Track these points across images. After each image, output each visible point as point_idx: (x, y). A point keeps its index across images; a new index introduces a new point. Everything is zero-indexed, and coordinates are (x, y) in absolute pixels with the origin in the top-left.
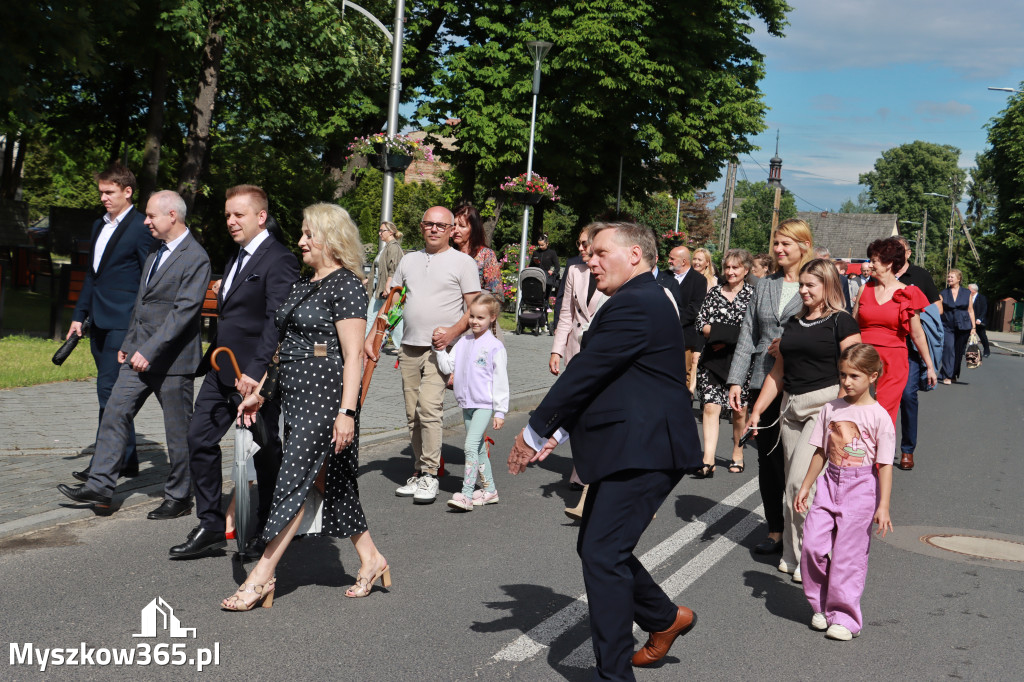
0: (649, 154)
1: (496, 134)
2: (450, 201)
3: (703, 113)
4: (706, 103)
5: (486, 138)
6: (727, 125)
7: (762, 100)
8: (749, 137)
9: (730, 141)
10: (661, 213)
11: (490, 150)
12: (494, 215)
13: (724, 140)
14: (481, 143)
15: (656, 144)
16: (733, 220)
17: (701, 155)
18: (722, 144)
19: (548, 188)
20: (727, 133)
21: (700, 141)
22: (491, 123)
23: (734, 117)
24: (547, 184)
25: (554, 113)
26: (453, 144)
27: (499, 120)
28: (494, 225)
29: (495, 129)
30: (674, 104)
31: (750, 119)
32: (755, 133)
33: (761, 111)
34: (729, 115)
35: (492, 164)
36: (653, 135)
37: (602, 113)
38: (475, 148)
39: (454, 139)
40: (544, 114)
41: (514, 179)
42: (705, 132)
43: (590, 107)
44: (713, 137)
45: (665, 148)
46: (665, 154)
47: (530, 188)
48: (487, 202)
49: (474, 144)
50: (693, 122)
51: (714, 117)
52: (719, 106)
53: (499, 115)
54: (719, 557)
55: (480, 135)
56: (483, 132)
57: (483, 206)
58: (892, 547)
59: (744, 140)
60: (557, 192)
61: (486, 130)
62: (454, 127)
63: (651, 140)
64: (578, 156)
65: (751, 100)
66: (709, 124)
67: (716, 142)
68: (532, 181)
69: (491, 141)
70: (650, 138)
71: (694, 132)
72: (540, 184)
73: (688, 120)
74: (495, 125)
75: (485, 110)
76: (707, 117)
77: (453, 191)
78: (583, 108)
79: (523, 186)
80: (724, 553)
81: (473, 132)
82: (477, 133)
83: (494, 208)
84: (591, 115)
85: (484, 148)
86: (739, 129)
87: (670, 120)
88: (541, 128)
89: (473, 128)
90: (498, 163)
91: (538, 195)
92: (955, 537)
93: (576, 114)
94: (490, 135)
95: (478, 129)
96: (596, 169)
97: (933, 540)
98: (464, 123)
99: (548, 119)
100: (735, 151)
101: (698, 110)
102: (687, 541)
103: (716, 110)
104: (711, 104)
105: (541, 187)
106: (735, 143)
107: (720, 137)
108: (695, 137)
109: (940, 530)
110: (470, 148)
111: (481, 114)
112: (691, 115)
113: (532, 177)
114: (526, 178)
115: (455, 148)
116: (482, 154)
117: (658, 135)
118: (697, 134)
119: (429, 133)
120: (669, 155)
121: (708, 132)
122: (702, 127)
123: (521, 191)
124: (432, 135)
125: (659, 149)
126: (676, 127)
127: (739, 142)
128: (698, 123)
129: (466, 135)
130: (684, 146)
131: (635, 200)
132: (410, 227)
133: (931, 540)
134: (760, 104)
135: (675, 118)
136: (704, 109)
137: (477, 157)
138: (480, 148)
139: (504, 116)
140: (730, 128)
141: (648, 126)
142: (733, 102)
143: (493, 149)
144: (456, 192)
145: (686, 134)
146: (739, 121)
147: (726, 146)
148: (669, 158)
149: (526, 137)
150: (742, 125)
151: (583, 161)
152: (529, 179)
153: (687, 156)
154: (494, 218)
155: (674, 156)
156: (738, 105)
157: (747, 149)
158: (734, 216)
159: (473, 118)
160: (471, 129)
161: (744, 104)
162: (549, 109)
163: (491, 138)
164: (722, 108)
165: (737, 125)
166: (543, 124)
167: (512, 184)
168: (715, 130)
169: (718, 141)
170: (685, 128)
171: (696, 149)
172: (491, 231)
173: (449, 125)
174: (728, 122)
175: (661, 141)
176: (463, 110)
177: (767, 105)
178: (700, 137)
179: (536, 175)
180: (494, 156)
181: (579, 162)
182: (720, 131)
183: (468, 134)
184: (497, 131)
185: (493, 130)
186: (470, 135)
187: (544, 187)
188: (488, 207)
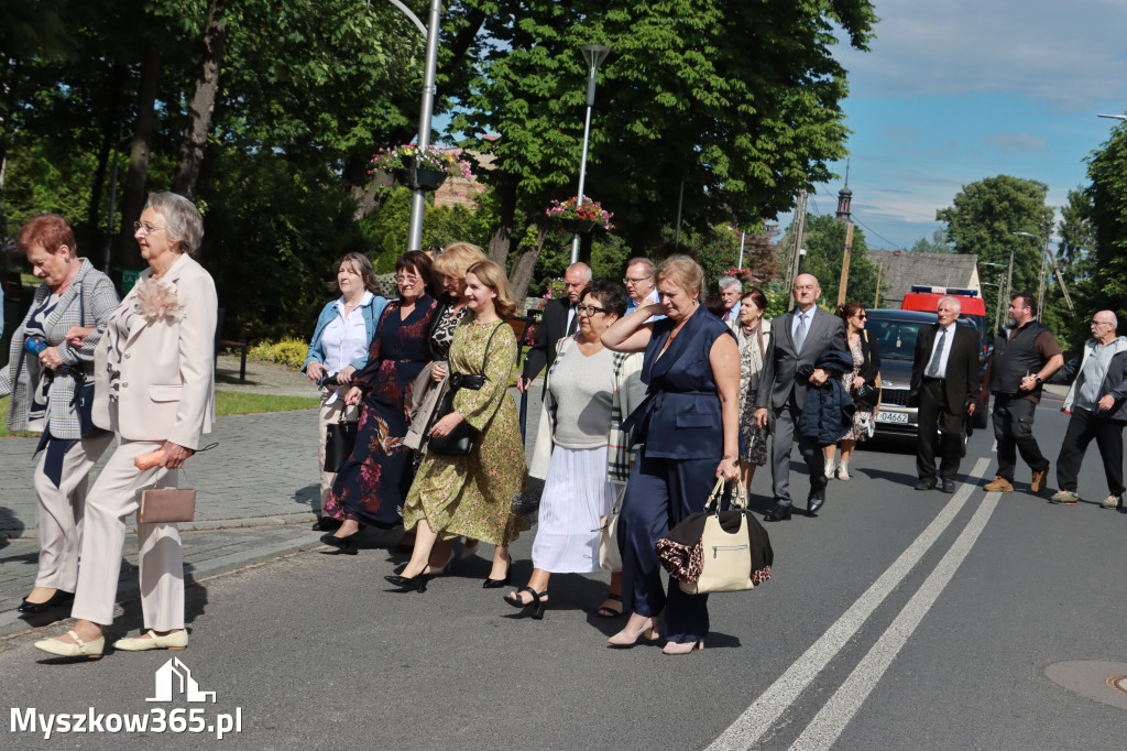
0: (713, 179)
1: (541, 151)
2: (487, 226)
3: (776, 135)
4: (780, 124)
5: (529, 155)
6: (803, 150)
7: (843, 122)
8: (829, 164)
9: (806, 168)
10: (721, 246)
11: (532, 166)
12: (536, 244)
13: (799, 167)
14: (523, 160)
15: (722, 168)
16: (801, 256)
17: (772, 183)
18: (797, 171)
19: (600, 214)
20: (803, 160)
21: (772, 167)
22: (535, 139)
23: (811, 141)
24: (600, 210)
25: (608, 129)
26: (491, 163)
27: (545, 135)
28: (535, 255)
29: (541, 146)
30: (744, 124)
31: (832, 146)
32: (835, 160)
33: (843, 135)
34: (806, 138)
35: (536, 185)
36: (718, 158)
37: (661, 132)
38: (517, 167)
39: (492, 157)
40: (596, 131)
41: (562, 204)
42: (778, 157)
43: (647, 125)
44: (788, 162)
45: (732, 174)
46: (730, 180)
47: (581, 214)
48: (530, 229)
49: (516, 162)
50: (765, 146)
51: (788, 141)
52: (795, 128)
53: (546, 130)
54: (853, 710)
55: (523, 151)
56: (526, 149)
57: (524, 233)
58: (1073, 693)
59: (822, 166)
60: (611, 221)
61: (530, 146)
62: (493, 142)
63: (716, 163)
64: (633, 180)
65: (832, 122)
66: (782, 148)
67: (791, 168)
68: (583, 206)
69: (536, 159)
70: (715, 161)
71: (765, 156)
72: (593, 210)
73: (759, 143)
74: (540, 141)
75: (529, 124)
76: (780, 139)
77: (491, 216)
78: (638, 128)
79: (572, 211)
80: (859, 703)
81: (515, 148)
82: (520, 149)
83: (536, 236)
84: (645, 137)
85: (526, 168)
86: (817, 154)
87: (738, 143)
88: (591, 147)
89: (515, 143)
90: (543, 184)
91: (590, 222)
93: (631, 133)
94: (534, 152)
95: (522, 144)
96: (653, 196)
98: (505, 139)
99: (601, 138)
100: (812, 179)
101: (770, 131)
103: (791, 133)
104: (786, 126)
106: (812, 170)
107: (795, 162)
108: (767, 162)
110: (511, 166)
111: (524, 128)
112: (763, 137)
113: (584, 201)
114: (576, 203)
115: (493, 167)
116: (525, 175)
117: (725, 158)
118: (769, 159)
119: (464, 148)
120: (735, 182)
121: (782, 156)
122: (776, 152)
123: (570, 217)
124: (468, 151)
125: (725, 174)
126: (745, 151)
127: (817, 169)
128: (771, 146)
129: (507, 151)
130: (753, 172)
131: (696, 231)
133: (1121, 683)
134: (842, 128)
135: (743, 141)
136: (777, 130)
137: (519, 177)
138: (522, 168)
139: (551, 131)
140: (807, 153)
141: (714, 147)
142: (812, 124)
143: (537, 168)
144: (494, 217)
145: (759, 159)
146: (817, 146)
147: (801, 173)
148: (736, 185)
149: (574, 155)
150: (820, 150)
151: (638, 186)
152: (580, 203)
153: (755, 183)
154: (537, 248)
155: (741, 185)
156: (817, 127)
157: (826, 177)
158: (803, 252)
159: (516, 132)
160: (513, 145)
161: (825, 124)
162: (602, 125)
163: (535, 155)
164: (798, 131)
165: (815, 149)
166: (594, 142)
167: (559, 209)
168: (790, 155)
169: (793, 167)
170: (755, 152)
171: (767, 176)
172: (533, 262)
173: (488, 141)
174: (805, 146)
175: (728, 165)
176: (504, 123)
177: (851, 129)
178: (772, 162)
179: (588, 199)
180: (538, 177)
181: (634, 186)
182: (795, 156)
183: (510, 150)
184: (542, 148)
185: (537, 147)
186: (512, 152)
187: (597, 213)
188: (530, 234)
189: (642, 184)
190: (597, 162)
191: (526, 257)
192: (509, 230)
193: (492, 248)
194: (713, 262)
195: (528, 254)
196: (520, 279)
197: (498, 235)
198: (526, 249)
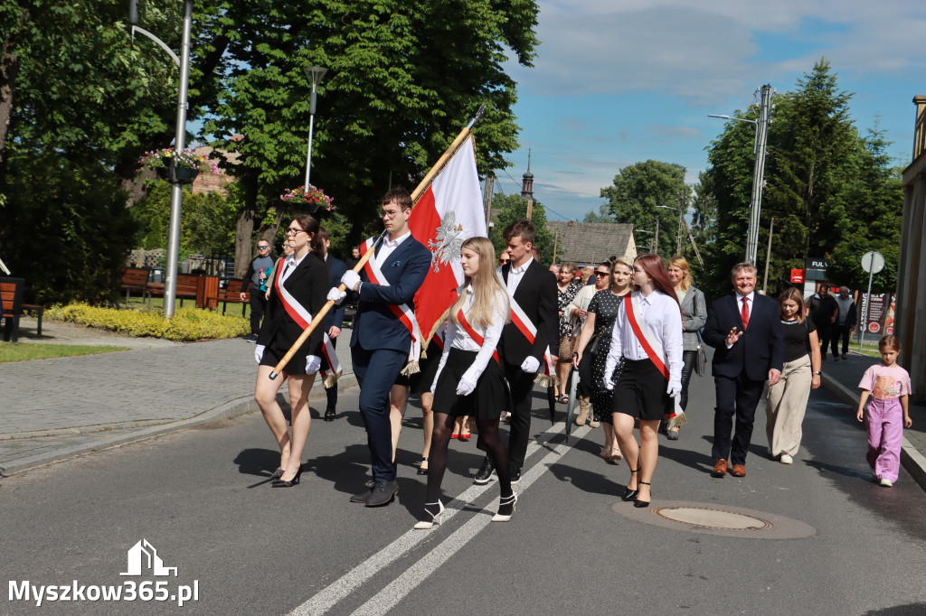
0: (415, 169)
1: (276, 150)
2: (235, 209)
5: (267, 154)
6: (484, 144)
7: (514, 122)
8: (504, 155)
9: (487, 158)
11: (271, 164)
12: (275, 223)
13: (482, 157)
14: (262, 158)
15: (421, 160)
16: (490, 228)
18: (481, 161)
19: (324, 199)
20: (485, 152)
22: (271, 140)
23: (490, 137)
24: (323, 195)
25: (330, 131)
26: (237, 159)
27: (279, 137)
28: (275, 232)
29: (276, 145)
30: (437, 125)
31: (505, 139)
32: (509, 151)
33: (514, 132)
34: (486, 135)
35: (273, 177)
36: (418, 151)
37: (372, 131)
38: (257, 163)
39: (237, 154)
40: (320, 132)
41: (293, 191)
43: (361, 126)
45: (430, 164)
47: (308, 198)
48: (269, 211)
49: (256, 159)
52: (477, 127)
53: (280, 133)
54: (476, 531)
55: (262, 151)
56: (264, 148)
57: (265, 215)
58: (627, 519)
59: (500, 157)
60: (332, 203)
61: (267, 146)
62: (238, 143)
63: (417, 156)
64: (352, 170)
65: (506, 121)
68: (309, 193)
69: (272, 157)
70: (416, 154)
72: (317, 195)
74: (275, 142)
75: (267, 128)
77: (238, 201)
78: (355, 127)
79: (301, 197)
80: (481, 528)
81: (255, 148)
82: (259, 148)
83: (275, 217)
84: (362, 134)
85: (265, 163)
86: (495, 147)
87: (434, 138)
88: (317, 145)
89: (255, 144)
90: (279, 176)
91: (315, 205)
92: (681, 510)
93: (349, 132)
94: (271, 151)
95: (260, 145)
96: (367, 182)
97: (663, 512)
98: (247, 140)
99: (324, 137)
100: (492, 167)
102: (449, 517)
105: (318, 198)
106: (492, 160)
109: (669, 503)
110: (252, 162)
111: (262, 131)
112: (453, 134)
113: (310, 189)
114: (304, 190)
115: (238, 162)
116: (263, 169)
117: (424, 151)
119: (214, 148)
123: (299, 201)
124: (218, 150)
125: (424, 164)
126: (440, 145)
127: (495, 159)
129: (248, 151)
132: (197, 234)
133: (661, 512)
134: (513, 125)
135: (438, 137)
137: (259, 171)
138: (261, 162)
139: (284, 134)
140: (487, 146)
141: (415, 143)
142: (490, 123)
143: (273, 163)
144: (240, 202)
146: (494, 140)
147: (484, 162)
149: (304, 152)
150: (498, 144)
151: (355, 175)
152: (307, 190)
154: (275, 226)
156: (493, 126)
157: (503, 165)
158: (492, 224)
159: (256, 135)
160: (253, 145)
161: (500, 124)
162: (325, 128)
163: (271, 153)
164: (480, 129)
165: (493, 143)
166: (319, 142)
167: (291, 195)
172: (273, 237)
173: (233, 141)
174: (486, 141)
175: (426, 157)
176: (246, 128)
177: (520, 126)
179: (313, 187)
180: (275, 170)
181: (352, 175)
182: (479, 149)
183: (251, 149)
184: (277, 148)
185: (273, 146)
186: (252, 150)
187: (321, 198)
188: (270, 216)
189: (360, 174)
190: (322, 156)
191: (267, 234)
192: (252, 212)
193: (239, 225)
195: (268, 231)
197: (243, 216)
198: (267, 227)
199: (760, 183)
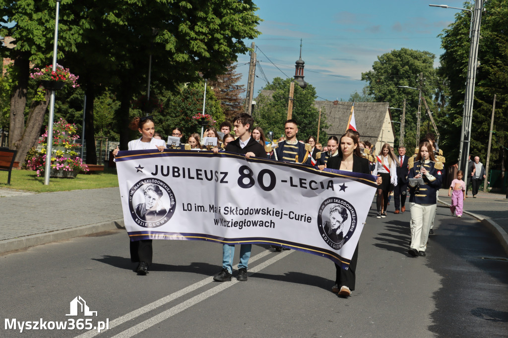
0: (170, 53)
1: (44, 36)
2: (9, 88)
3: (208, 23)
4: (210, 15)
5: (35, 38)
6: (227, 32)
7: (256, 13)
9: (230, 44)
10: (197, 100)
11: (39, 48)
12: (45, 100)
13: (225, 44)
14: (31, 42)
15: (170, 47)
16: (253, 106)
17: (207, 55)
18: (224, 47)
19: (70, 77)
20: (228, 40)
21: (206, 44)
22: (40, 27)
23: (232, 26)
24: (69, 74)
25: (91, 20)
26: (11, 43)
27: (46, 24)
28: (45, 108)
29: (43, 32)
30: (185, 15)
31: (245, 28)
32: (251, 37)
33: (254, 22)
34: (229, 24)
35: (41, 59)
36: (169, 38)
38: (27, 47)
39: (11, 39)
40: (83, 20)
41: (42, 70)
42: (210, 37)
43: (117, 16)
44: (217, 41)
46: (178, 54)
47: (55, 77)
48: (39, 89)
49: (26, 43)
50: (201, 30)
51: (217, 26)
52: (221, 18)
53: (47, 21)
55: (30, 36)
56: (32, 34)
57: (36, 93)
59: (241, 43)
61: (35, 32)
63: (167, 43)
66: (212, 32)
67: (219, 44)
68: (57, 71)
69: (40, 41)
70: (167, 41)
71: (202, 37)
72: (63, 74)
73: (196, 28)
74: (43, 28)
75: (35, 17)
76: (211, 26)
78: (111, 16)
79: (48, 75)
81: (25, 34)
82: (28, 34)
83: (44, 94)
84: (118, 22)
85: (34, 47)
86: (237, 34)
89: (25, 30)
91: (62, 83)
94: (39, 36)
95: (29, 31)
98: (17, 27)
100: (235, 51)
101: (204, 20)
103: (218, 21)
104: (214, 16)
105: (64, 76)
106: (235, 46)
107: (222, 41)
108: (202, 41)
110: (23, 46)
111: (31, 19)
112: (199, 24)
113: (57, 68)
114: (51, 69)
116: (32, 53)
117: (173, 39)
118: (204, 39)
120: (181, 55)
121: (213, 37)
122: (208, 33)
123: (47, 79)
125: (173, 50)
126: (187, 34)
127: (237, 45)
128: (205, 30)
129: (19, 36)
130: (193, 47)
134: (254, 16)
135: (184, 27)
136: (209, 20)
137: (29, 53)
138: (31, 48)
139: (51, 22)
140: (230, 34)
141: (165, 32)
142: (232, 14)
143: (42, 48)
144: (14, 81)
145: (196, 39)
146: (236, 29)
147: (226, 48)
148: (182, 57)
149: (67, 38)
150: (239, 32)
152: (54, 69)
154: (45, 102)
155: (186, 57)
156: (236, 16)
157: (244, 50)
158: (254, 102)
159: (25, 22)
162: (87, 16)
163: (41, 39)
165: (235, 31)
167: (39, 74)
168: (218, 36)
169: (221, 44)
170: (193, 34)
171: (203, 50)
172: (43, 112)
174: (228, 29)
175: (175, 44)
178: (206, 40)
179: (60, 66)
180: (43, 53)
181: (113, 59)
182: (222, 36)
185: (41, 32)
186: (22, 36)
187: (67, 76)
188: (40, 93)
189: (119, 58)
190: (85, 43)
191: (38, 109)
192: (25, 91)
193: (13, 102)
194: (192, 111)
195: (39, 106)
196: (34, 125)
197: (16, 94)
198: (37, 103)
199: (474, 63)
